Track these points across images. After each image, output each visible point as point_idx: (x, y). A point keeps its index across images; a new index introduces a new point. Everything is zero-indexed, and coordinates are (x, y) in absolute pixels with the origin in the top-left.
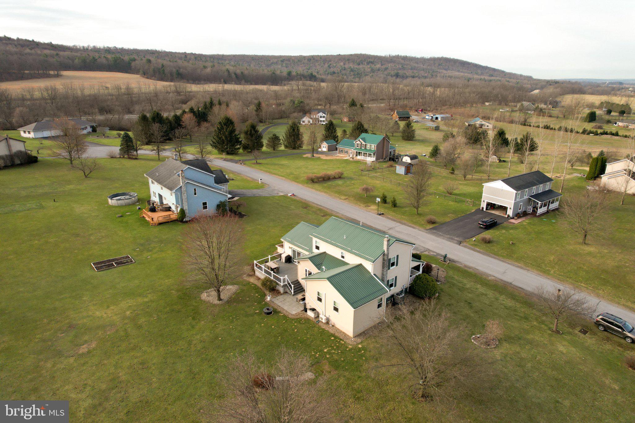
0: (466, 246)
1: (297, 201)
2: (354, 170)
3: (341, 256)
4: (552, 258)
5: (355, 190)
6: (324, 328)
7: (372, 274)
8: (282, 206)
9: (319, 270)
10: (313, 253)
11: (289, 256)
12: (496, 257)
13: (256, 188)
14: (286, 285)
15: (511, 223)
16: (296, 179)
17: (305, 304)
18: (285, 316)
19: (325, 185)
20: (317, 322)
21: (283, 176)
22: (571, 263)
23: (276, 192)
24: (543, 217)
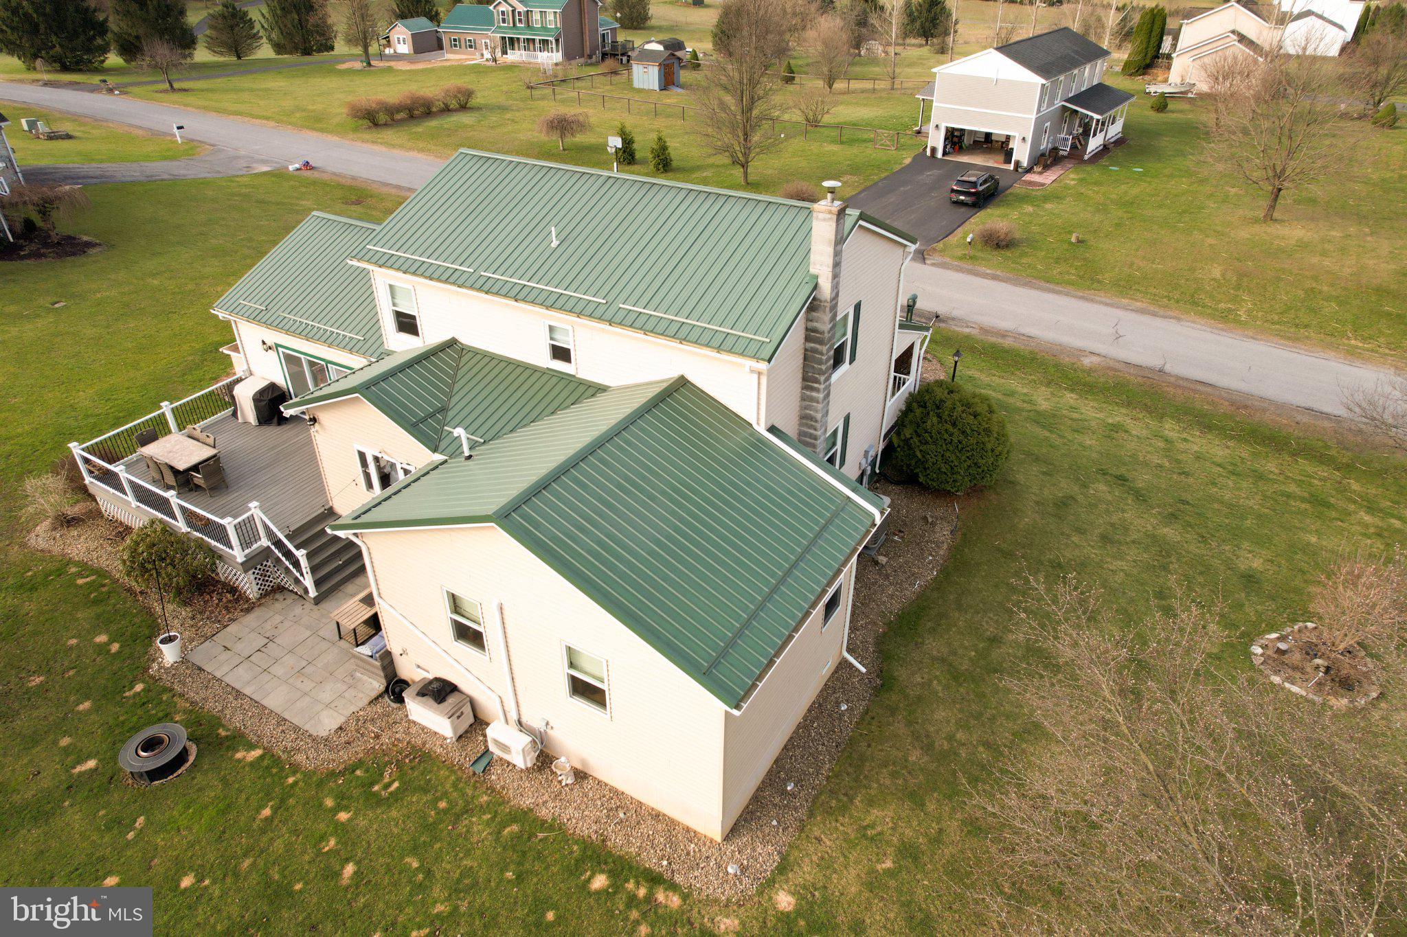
0: (945, 263)
1: (325, 184)
2: (505, 88)
3: (547, 352)
4: (1216, 272)
5: (522, 136)
6: (527, 802)
7: (761, 429)
8: (262, 202)
9: (435, 450)
10: (389, 353)
11: (272, 387)
12: (1051, 286)
13: (165, 158)
14: (266, 552)
15: (1031, 183)
16: (316, 122)
17: (387, 661)
18: (277, 761)
19: (420, 129)
20: (479, 768)
21: (267, 118)
22: (1278, 279)
23: (243, 164)
24: (1104, 161)
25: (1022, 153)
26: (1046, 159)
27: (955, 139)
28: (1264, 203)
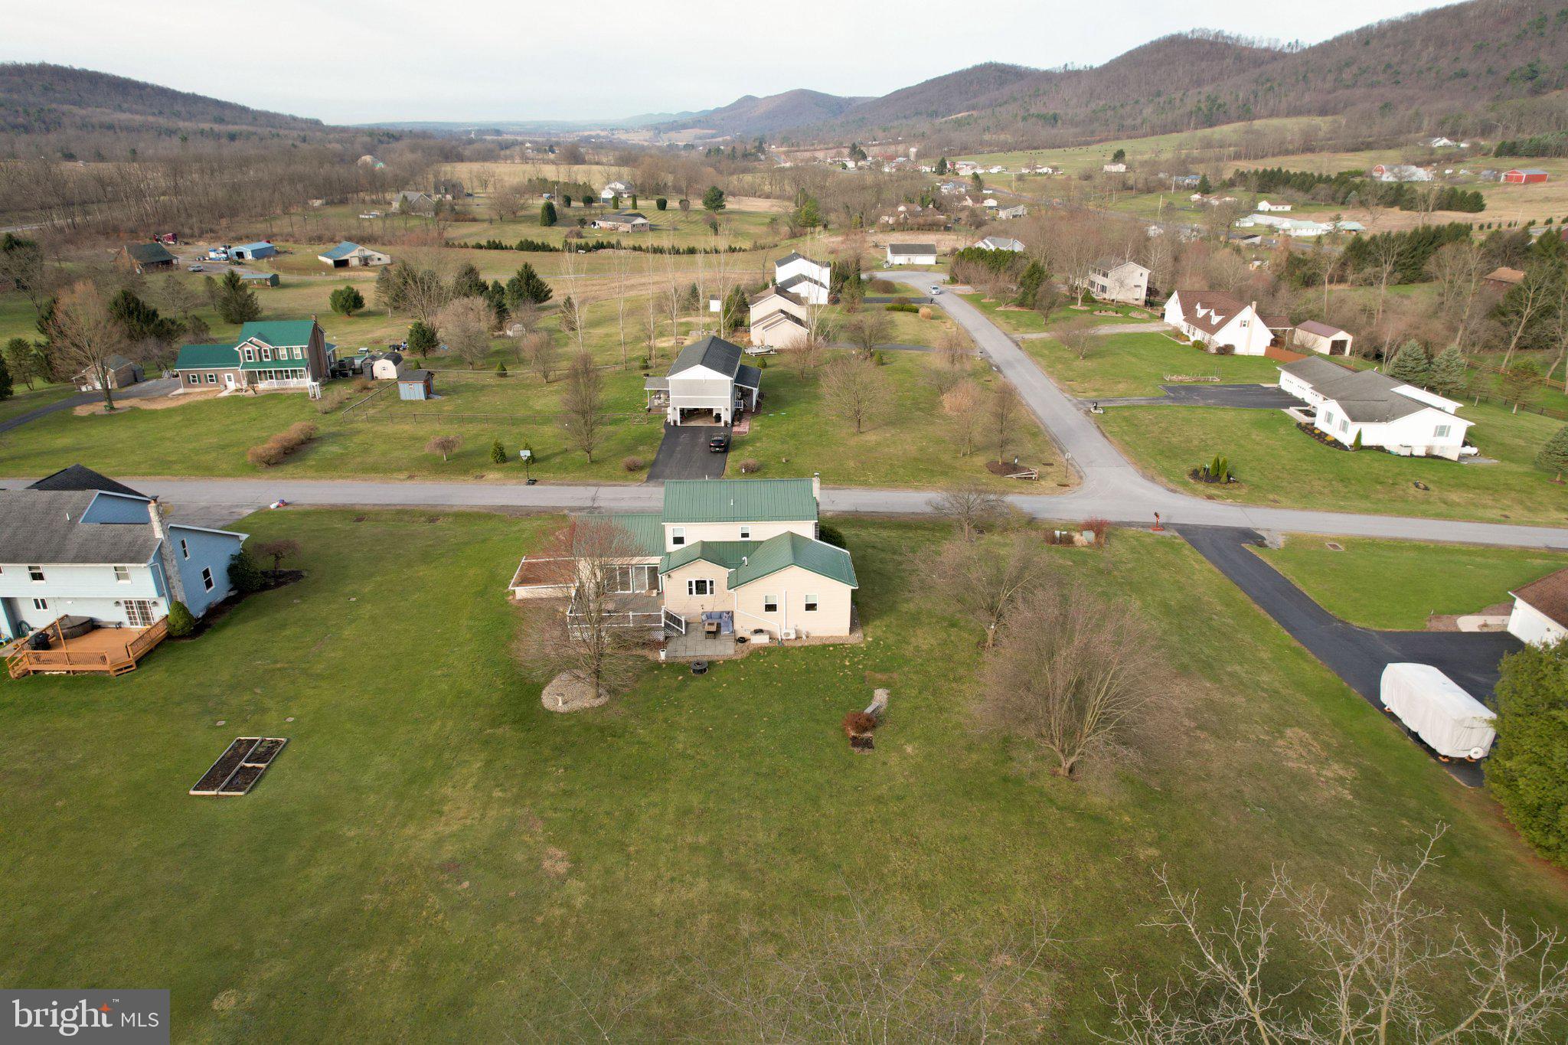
1: (318, 513)
4: (851, 463)
9: (729, 568)
15: (739, 432)
22: (877, 462)
24: (763, 411)
25: (727, 417)
26: (738, 416)
27: (687, 414)
28: (856, 424)
